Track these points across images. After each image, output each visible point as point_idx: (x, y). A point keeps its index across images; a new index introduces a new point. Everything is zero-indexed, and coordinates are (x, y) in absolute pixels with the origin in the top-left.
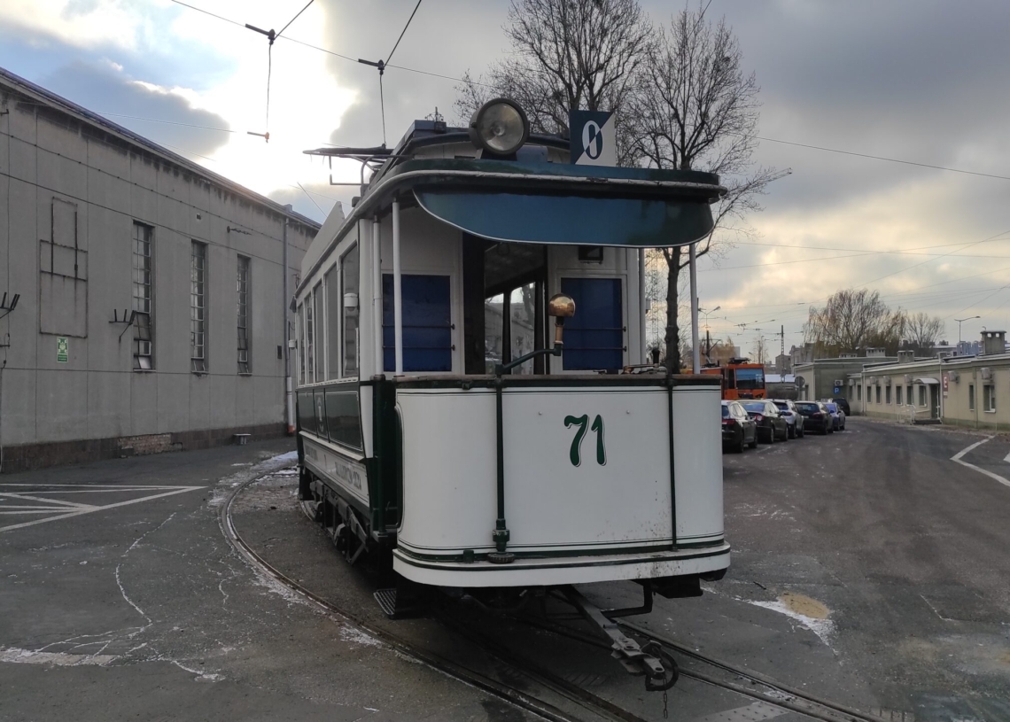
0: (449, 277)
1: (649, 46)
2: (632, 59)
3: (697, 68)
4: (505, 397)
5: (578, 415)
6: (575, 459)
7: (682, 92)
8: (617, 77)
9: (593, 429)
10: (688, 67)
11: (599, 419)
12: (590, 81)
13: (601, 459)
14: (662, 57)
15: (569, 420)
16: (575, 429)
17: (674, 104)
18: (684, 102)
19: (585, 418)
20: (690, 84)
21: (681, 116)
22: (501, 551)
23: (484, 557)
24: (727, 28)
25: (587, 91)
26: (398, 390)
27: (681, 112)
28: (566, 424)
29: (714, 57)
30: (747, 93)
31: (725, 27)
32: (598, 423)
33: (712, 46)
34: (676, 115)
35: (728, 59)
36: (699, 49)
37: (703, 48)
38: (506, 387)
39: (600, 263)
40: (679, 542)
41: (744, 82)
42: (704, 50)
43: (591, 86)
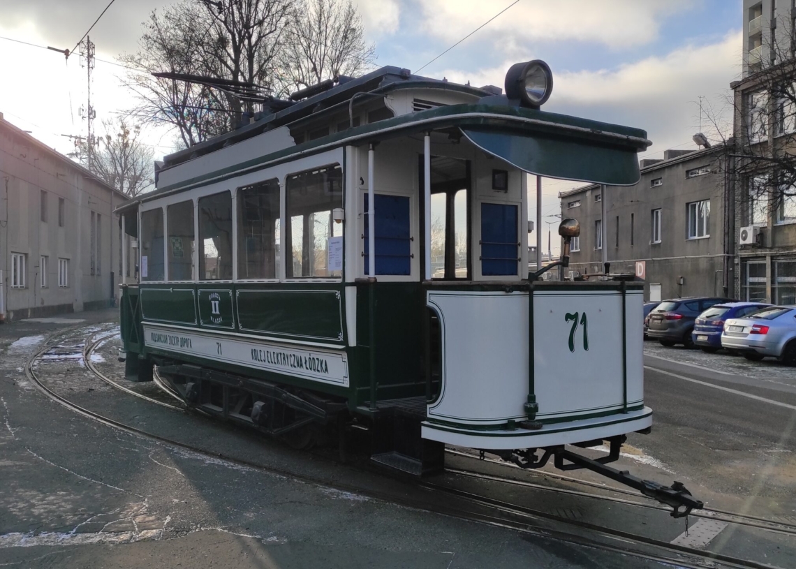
0: (408, 198)
1: (295, 11)
2: (283, 19)
3: (331, 34)
4: (535, 299)
5: (573, 313)
6: (571, 346)
7: (319, 51)
8: (271, 32)
9: (581, 323)
10: (324, 33)
11: (584, 316)
12: (249, 33)
13: (586, 347)
14: (304, 20)
15: (568, 316)
16: (571, 322)
17: (314, 60)
18: (320, 59)
19: (576, 315)
20: (326, 46)
21: (318, 71)
22: (530, 420)
23: (520, 425)
24: (354, 6)
25: (246, 42)
26: (428, 292)
27: (318, 68)
28: (566, 320)
29: (343, 27)
30: (368, 58)
31: (352, 5)
32: (584, 319)
33: (342, 18)
34: (315, 69)
35: (354, 30)
36: (332, 19)
37: (336, 18)
39: (506, 192)
40: (628, 406)
41: (366, 49)
42: (335, 21)
43: (250, 37)
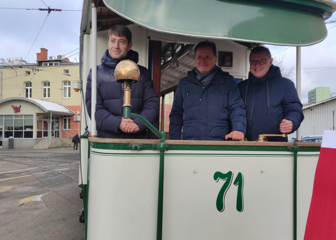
5: (225, 172)
6: (220, 206)
9: (235, 183)
11: (240, 176)
13: (240, 207)
15: (218, 175)
16: (222, 182)
19: (230, 174)
28: (215, 178)
32: (239, 180)
38: (167, 149)
